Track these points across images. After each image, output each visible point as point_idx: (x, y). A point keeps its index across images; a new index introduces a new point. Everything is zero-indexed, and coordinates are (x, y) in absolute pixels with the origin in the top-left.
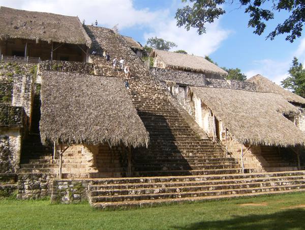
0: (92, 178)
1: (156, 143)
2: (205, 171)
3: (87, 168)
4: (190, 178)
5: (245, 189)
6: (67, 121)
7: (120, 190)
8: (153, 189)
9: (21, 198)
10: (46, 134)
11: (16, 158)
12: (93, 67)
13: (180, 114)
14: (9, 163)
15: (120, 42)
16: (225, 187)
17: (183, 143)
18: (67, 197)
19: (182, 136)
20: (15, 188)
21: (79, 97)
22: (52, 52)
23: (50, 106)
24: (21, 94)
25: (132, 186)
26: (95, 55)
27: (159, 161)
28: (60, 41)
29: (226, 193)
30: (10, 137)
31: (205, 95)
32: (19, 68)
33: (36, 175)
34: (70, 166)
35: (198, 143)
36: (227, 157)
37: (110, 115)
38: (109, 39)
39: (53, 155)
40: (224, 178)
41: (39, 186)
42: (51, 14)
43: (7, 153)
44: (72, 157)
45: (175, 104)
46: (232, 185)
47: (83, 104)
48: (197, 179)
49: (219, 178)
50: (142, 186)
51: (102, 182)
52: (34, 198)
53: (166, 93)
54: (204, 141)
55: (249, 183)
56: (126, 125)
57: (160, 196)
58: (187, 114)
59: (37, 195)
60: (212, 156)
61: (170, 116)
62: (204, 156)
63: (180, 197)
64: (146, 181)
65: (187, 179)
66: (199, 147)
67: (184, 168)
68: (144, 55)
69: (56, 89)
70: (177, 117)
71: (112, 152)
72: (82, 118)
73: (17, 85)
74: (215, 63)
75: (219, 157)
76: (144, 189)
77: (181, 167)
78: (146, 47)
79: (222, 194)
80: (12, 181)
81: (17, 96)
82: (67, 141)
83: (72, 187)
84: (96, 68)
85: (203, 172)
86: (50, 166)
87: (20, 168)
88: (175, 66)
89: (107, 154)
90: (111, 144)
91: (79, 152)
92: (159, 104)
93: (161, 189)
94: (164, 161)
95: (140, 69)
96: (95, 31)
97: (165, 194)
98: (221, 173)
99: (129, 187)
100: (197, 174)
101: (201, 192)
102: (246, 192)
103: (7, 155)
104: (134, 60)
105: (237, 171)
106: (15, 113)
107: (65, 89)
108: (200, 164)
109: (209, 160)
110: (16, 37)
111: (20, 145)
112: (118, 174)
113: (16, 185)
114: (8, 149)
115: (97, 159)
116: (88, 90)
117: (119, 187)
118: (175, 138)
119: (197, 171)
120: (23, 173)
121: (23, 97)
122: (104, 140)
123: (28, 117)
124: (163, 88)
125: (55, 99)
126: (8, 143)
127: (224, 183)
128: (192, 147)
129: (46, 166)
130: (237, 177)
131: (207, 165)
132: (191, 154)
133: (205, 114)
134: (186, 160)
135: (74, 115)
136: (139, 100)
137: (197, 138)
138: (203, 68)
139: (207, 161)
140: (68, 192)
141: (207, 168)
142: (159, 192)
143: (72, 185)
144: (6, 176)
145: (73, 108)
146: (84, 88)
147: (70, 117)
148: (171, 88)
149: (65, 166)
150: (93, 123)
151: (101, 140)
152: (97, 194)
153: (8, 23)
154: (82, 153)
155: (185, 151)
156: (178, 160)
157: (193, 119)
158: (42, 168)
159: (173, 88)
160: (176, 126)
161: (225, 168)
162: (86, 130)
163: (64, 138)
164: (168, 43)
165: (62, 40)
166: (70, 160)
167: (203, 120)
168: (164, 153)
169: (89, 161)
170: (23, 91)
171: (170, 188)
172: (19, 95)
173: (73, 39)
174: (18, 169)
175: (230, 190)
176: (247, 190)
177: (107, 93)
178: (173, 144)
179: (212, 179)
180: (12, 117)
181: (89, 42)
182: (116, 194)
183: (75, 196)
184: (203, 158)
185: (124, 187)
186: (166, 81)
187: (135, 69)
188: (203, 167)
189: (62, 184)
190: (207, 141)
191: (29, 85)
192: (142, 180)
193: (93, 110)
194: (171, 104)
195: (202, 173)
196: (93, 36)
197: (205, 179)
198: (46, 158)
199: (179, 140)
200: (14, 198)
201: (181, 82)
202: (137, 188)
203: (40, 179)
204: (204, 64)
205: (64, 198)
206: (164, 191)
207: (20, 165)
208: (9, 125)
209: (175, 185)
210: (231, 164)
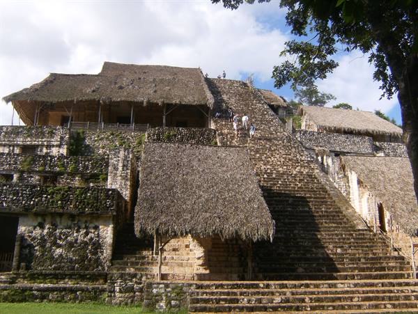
0: (201, 280)
1: (292, 235)
2: (357, 275)
3: (196, 267)
4: (329, 284)
5: (407, 302)
6: (168, 207)
7: (229, 297)
8: (274, 297)
9: (110, 302)
10: (140, 223)
11: (107, 252)
12: (215, 133)
13: (329, 195)
14: (99, 258)
15: (254, 98)
16: (377, 298)
17: (329, 235)
18: (163, 304)
19: (331, 225)
20: (103, 290)
21: (187, 175)
22: (164, 117)
23: (150, 187)
24: (118, 172)
25: (245, 293)
26: (219, 117)
27: (293, 259)
28: (174, 102)
29: (377, 307)
30: (100, 227)
31: (362, 167)
32: (123, 138)
33: (129, 274)
34: (173, 264)
35: (352, 235)
36: (392, 254)
37: (225, 199)
38: (240, 95)
39: (153, 250)
40: (380, 285)
41: (133, 288)
42: (165, 67)
43: (97, 246)
44: (177, 252)
45: (323, 180)
46: (388, 294)
47: (191, 184)
48: (340, 285)
49: (372, 285)
50: (258, 293)
51: (208, 287)
52: (126, 304)
53: (312, 166)
54: (361, 232)
55: (415, 294)
56: (246, 211)
57: (280, 307)
58: (339, 195)
59: (129, 301)
60: (369, 252)
61: (315, 198)
62: (359, 253)
63: (309, 309)
64: (268, 286)
65: (325, 286)
66: (352, 240)
67: (327, 269)
68: (289, 113)
69: (159, 166)
70: (325, 198)
71: (230, 246)
72: (189, 202)
73: (113, 161)
74: (391, 119)
75: (381, 255)
76: (260, 297)
77: (324, 269)
78: (292, 102)
79: (370, 307)
80: (101, 281)
81: (113, 175)
82: (167, 232)
83: (169, 292)
84: (219, 135)
85: (354, 275)
86: (148, 263)
87: (112, 265)
88: (329, 128)
89: (222, 250)
90: (223, 237)
91: (187, 246)
92: (301, 181)
93: (283, 297)
94: (300, 259)
95: (278, 134)
96: (222, 85)
97: (289, 304)
98: (381, 277)
99: (241, 294)
100: (346, 278)
101: (340, 304)
102: (407, 306)
103: (96, 249)
104: (272, 121)
105: (406, 276)
106: (108, 196)
107: (171, 166)
108: (350, 264)
109: (365, 258)
110: (119, 100)
111: (112, 236)
112: (235, 276)
113: (105, 286)
114: (98, 241)
115: (209, 255)
116: (199, 166)
117: (228, 294)
118: (319, 228)
119: (345, 273)
120: (115, 272)
121: (121, 176)
122: (214, 231)
123: (126, 201)
124: (309, 159)
125: (156, 178)
126: (98, 234)
127: (378, 292)
128: (342, 240)
129: (143, 264)
130: (400, 284)
131: (362, 266)
132: (339, 251)
133: (363, 193)
134: (331, 259)
135: (179, 199)
136: (274, 176)
137: (351, 227)
138: (371, 127)
139: (363, 260)
140: (164, 298)
141: (363, 270)
142: (281, 302)
143: (169, 289)
144: (94, 274)
145: (178, 190)
146: (195, 163)
147: (173, 202)
148: (322, 158)
149: (167, 264)
150: (202, 208)
151: (210, 231)
152: (198, 301)
153: (111, 83)
154: (191, 247)
155: (331, 246)
156: (320, 258)
157: (347, 202)
158: (139, 266)
159: (325, 157)
160: (322, 212)
161: (389, 270)
162: (192, 218)
163: (163, 229)
164: (323, 95)
165: (176, 101)
166: (175, 257)
167: (360, 202)
168: (302, 248)
169: (199, 258)
170: (120, 168)
171: (297, 296)
172: (116, 174)
173: (190, 99)
174: (109, 267)
175: (383, 302)
176: (410, 304)
177: (225, 169)
178: (314, 237)
179: (362, 286)
180: (103, 202)
181: (210, 100)
182: (221, 302)
183: (173, 303)
184: (357, 256)
185: (235, 294)
186: (315, 148)
187: (272, 134)
188: (355, 268)
189: (157, 287)
190: (365, 232)
191: (128, 161)
192: (262, 286)
193: (203, 192)
194: (318, 181)
195: (353, 277)
196: (219, 92)
197: (352, 286)
198: (145, 253)
199: (325, 231)
200: (102, 303)
201: (338, 149)
202: (252, 295)
203: (134, 280)
204: (372, 122)
205: (159, 306)
206: (287, 301)
207: (111, 261)
208: (99, 212)
209: (305, 293)
210: (398, 265)
